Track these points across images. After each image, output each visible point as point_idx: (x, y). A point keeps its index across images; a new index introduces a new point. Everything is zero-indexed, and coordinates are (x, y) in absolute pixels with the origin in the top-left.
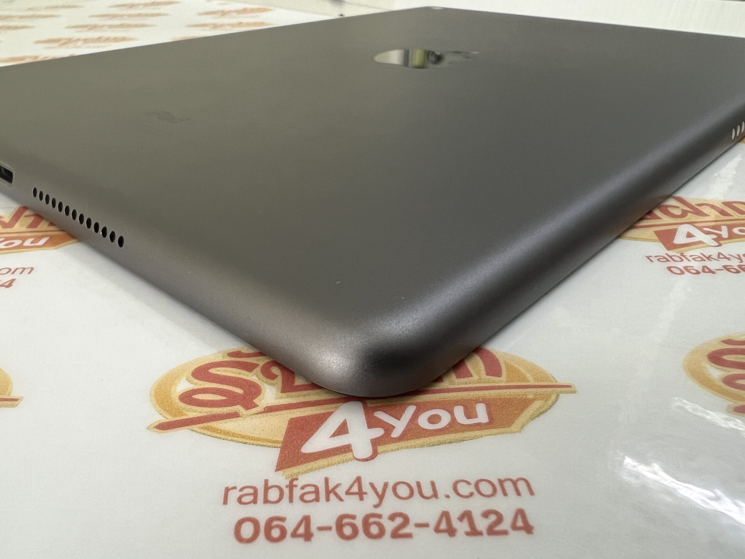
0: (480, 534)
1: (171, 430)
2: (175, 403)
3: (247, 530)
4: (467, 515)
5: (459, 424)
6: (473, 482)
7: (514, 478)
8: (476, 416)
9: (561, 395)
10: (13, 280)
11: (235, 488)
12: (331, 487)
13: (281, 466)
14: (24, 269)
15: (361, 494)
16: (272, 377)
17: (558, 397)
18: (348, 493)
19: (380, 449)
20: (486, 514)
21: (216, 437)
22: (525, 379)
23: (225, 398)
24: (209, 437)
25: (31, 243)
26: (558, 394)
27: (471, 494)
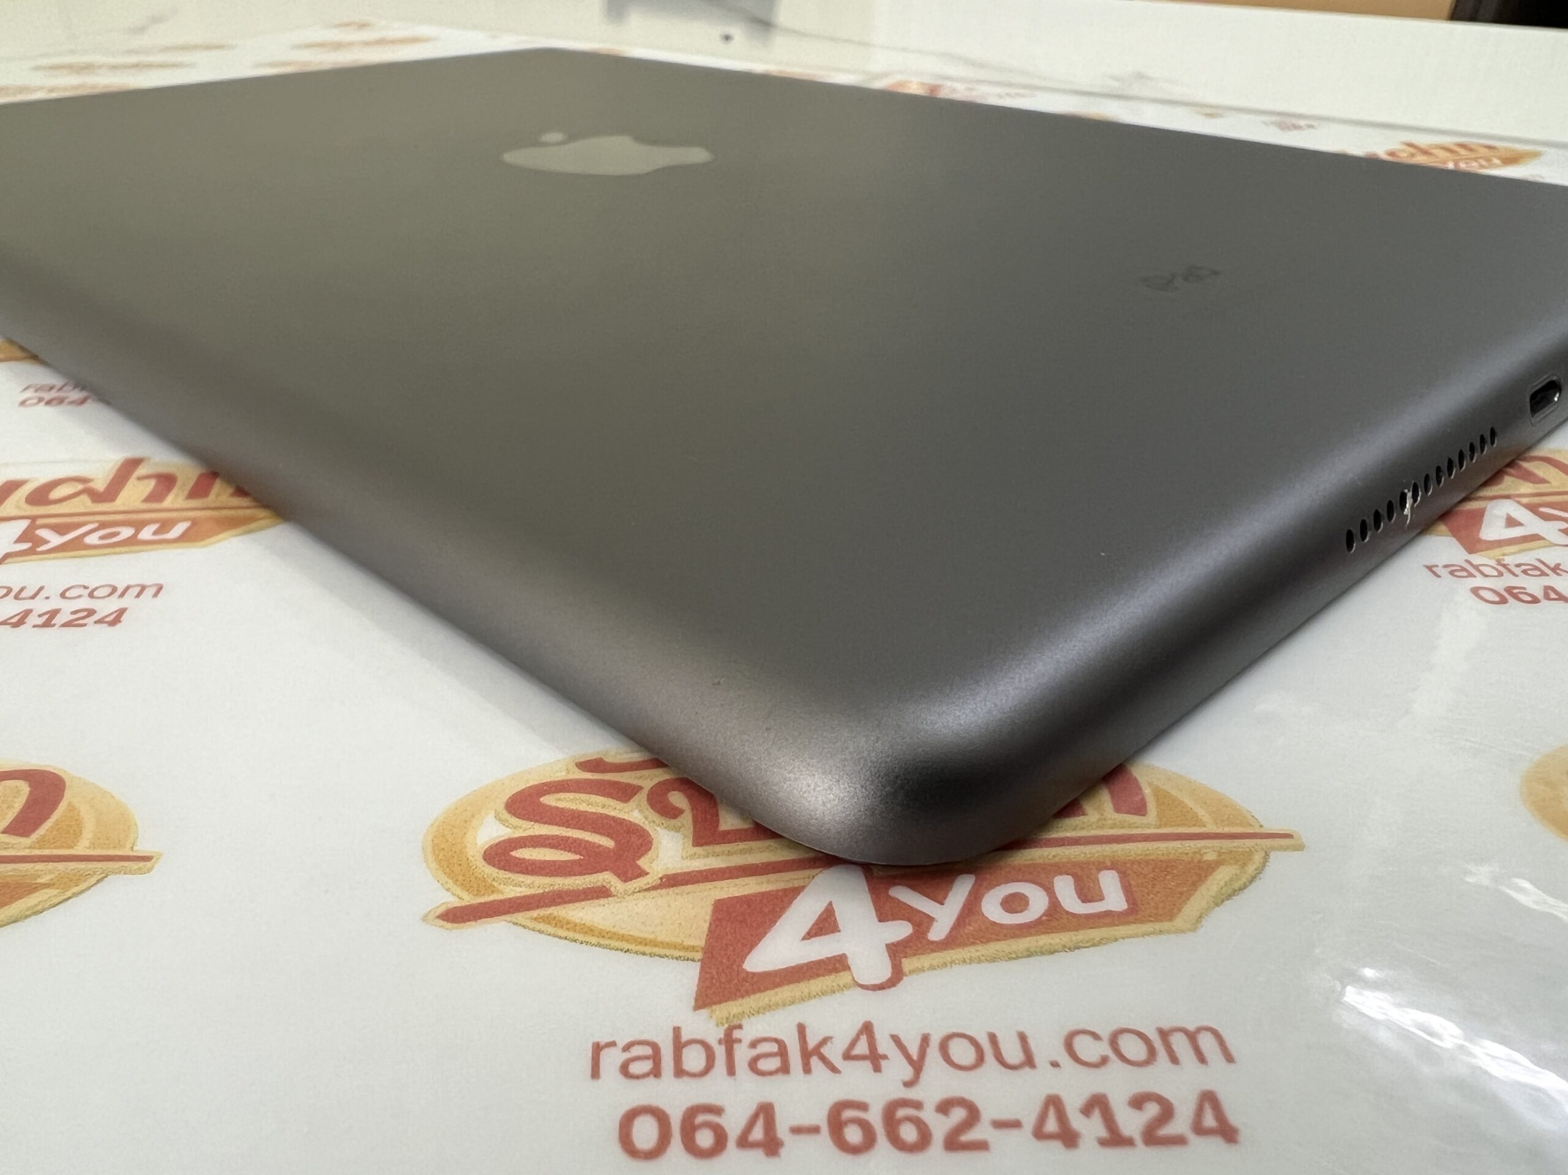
0: (1128, 1142)
1: (473, 923)
2: (476, 867)
3: (645, 1133)
4: (1097, 1104)
5: (1067, 913)
6: (1105, 1033)
7: (1191, 1027)
8: (1101, 898)
9: (1273, 855)
10: (122, 612)
11: (613, 1044)
12: (812, 1043)
13: (705, 998)
14: (143, 588)
15: (875, 1059)
16: (669, 812)
17: (1266, 856)
18: (848, 1056)
19: (907, 964)
20: (1138, 1102)
21: (566, 938)
22: (1197, 822)
23: (577, 857)
24: (550, 937)
25: (155, 533)
26: (1266, 852)
27: (1104, 1061)
